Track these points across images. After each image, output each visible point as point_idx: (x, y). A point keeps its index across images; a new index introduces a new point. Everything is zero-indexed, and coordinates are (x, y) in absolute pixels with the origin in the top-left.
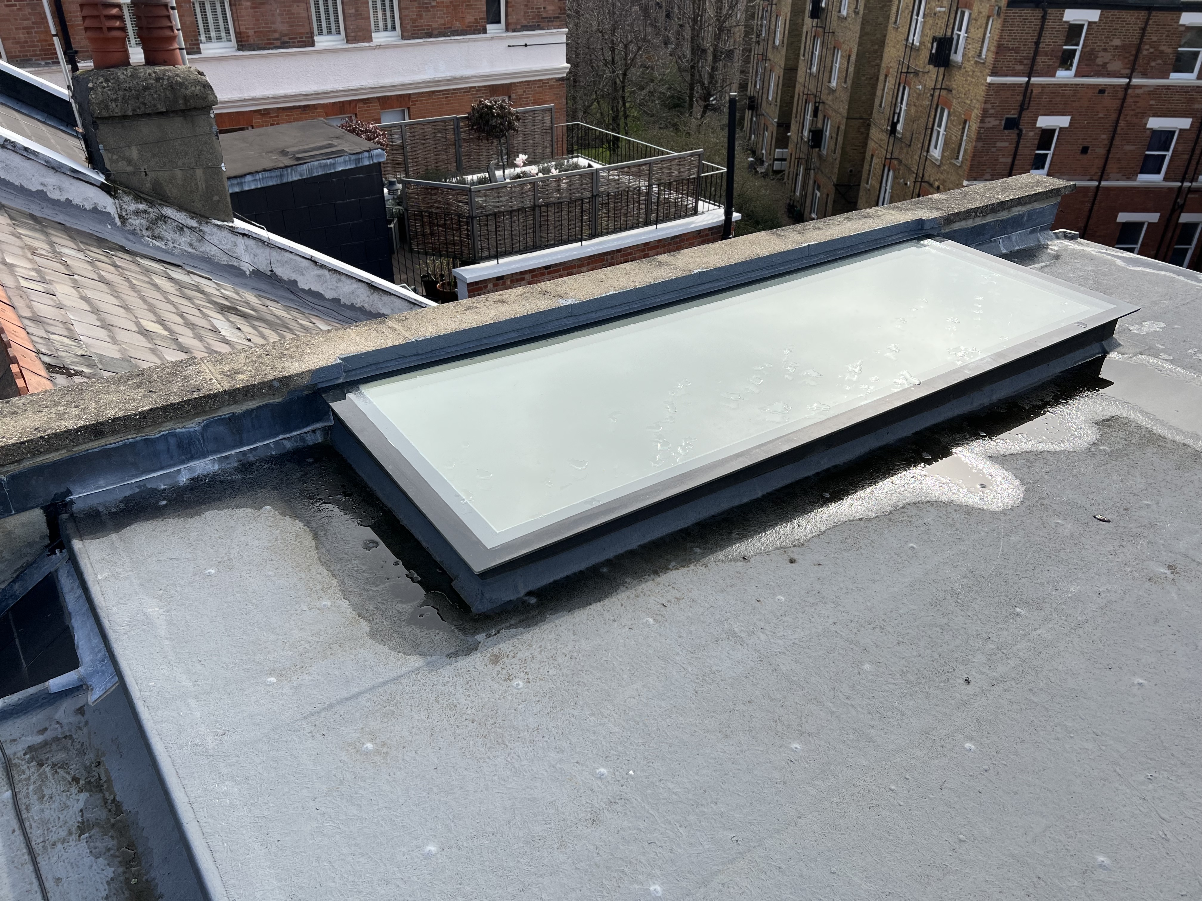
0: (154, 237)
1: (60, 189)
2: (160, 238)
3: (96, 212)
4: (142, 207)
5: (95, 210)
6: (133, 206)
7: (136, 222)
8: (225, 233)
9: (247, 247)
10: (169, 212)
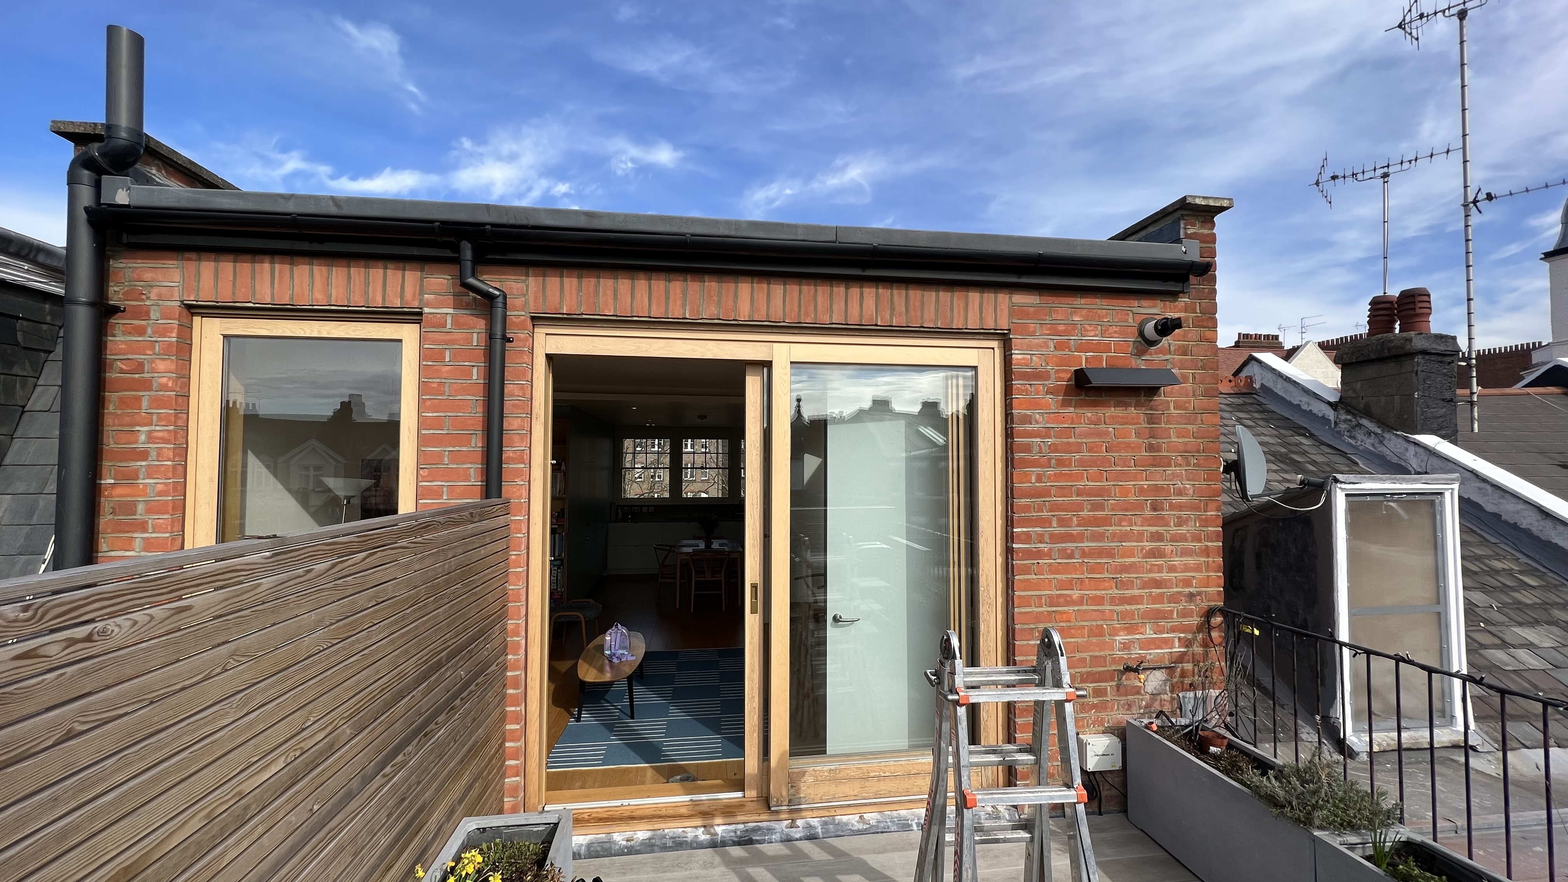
0: (1350, 437)
1: (1309, 404)
2: (1353, 438)
3: (1324, 420)
4: (1349, 417)
5: (1323, 417)
6: (1344, 417)
7: (1343, 426)
8: (1400, 440)
9: (1416, 453)
10: (1365, 422)
